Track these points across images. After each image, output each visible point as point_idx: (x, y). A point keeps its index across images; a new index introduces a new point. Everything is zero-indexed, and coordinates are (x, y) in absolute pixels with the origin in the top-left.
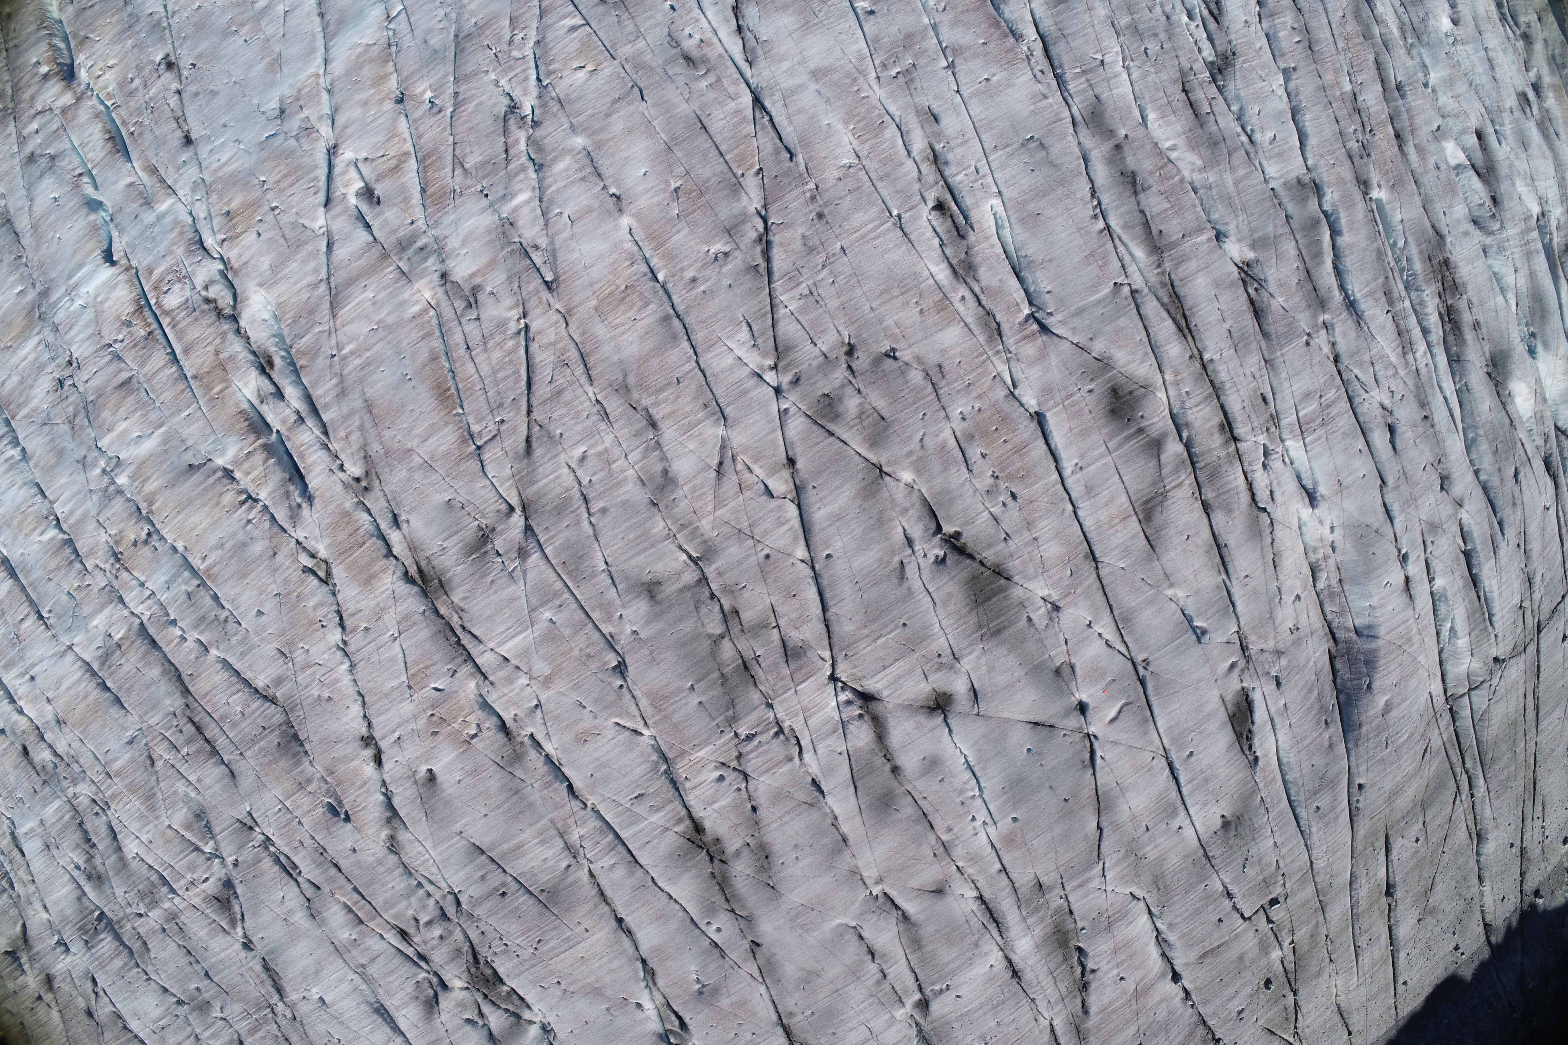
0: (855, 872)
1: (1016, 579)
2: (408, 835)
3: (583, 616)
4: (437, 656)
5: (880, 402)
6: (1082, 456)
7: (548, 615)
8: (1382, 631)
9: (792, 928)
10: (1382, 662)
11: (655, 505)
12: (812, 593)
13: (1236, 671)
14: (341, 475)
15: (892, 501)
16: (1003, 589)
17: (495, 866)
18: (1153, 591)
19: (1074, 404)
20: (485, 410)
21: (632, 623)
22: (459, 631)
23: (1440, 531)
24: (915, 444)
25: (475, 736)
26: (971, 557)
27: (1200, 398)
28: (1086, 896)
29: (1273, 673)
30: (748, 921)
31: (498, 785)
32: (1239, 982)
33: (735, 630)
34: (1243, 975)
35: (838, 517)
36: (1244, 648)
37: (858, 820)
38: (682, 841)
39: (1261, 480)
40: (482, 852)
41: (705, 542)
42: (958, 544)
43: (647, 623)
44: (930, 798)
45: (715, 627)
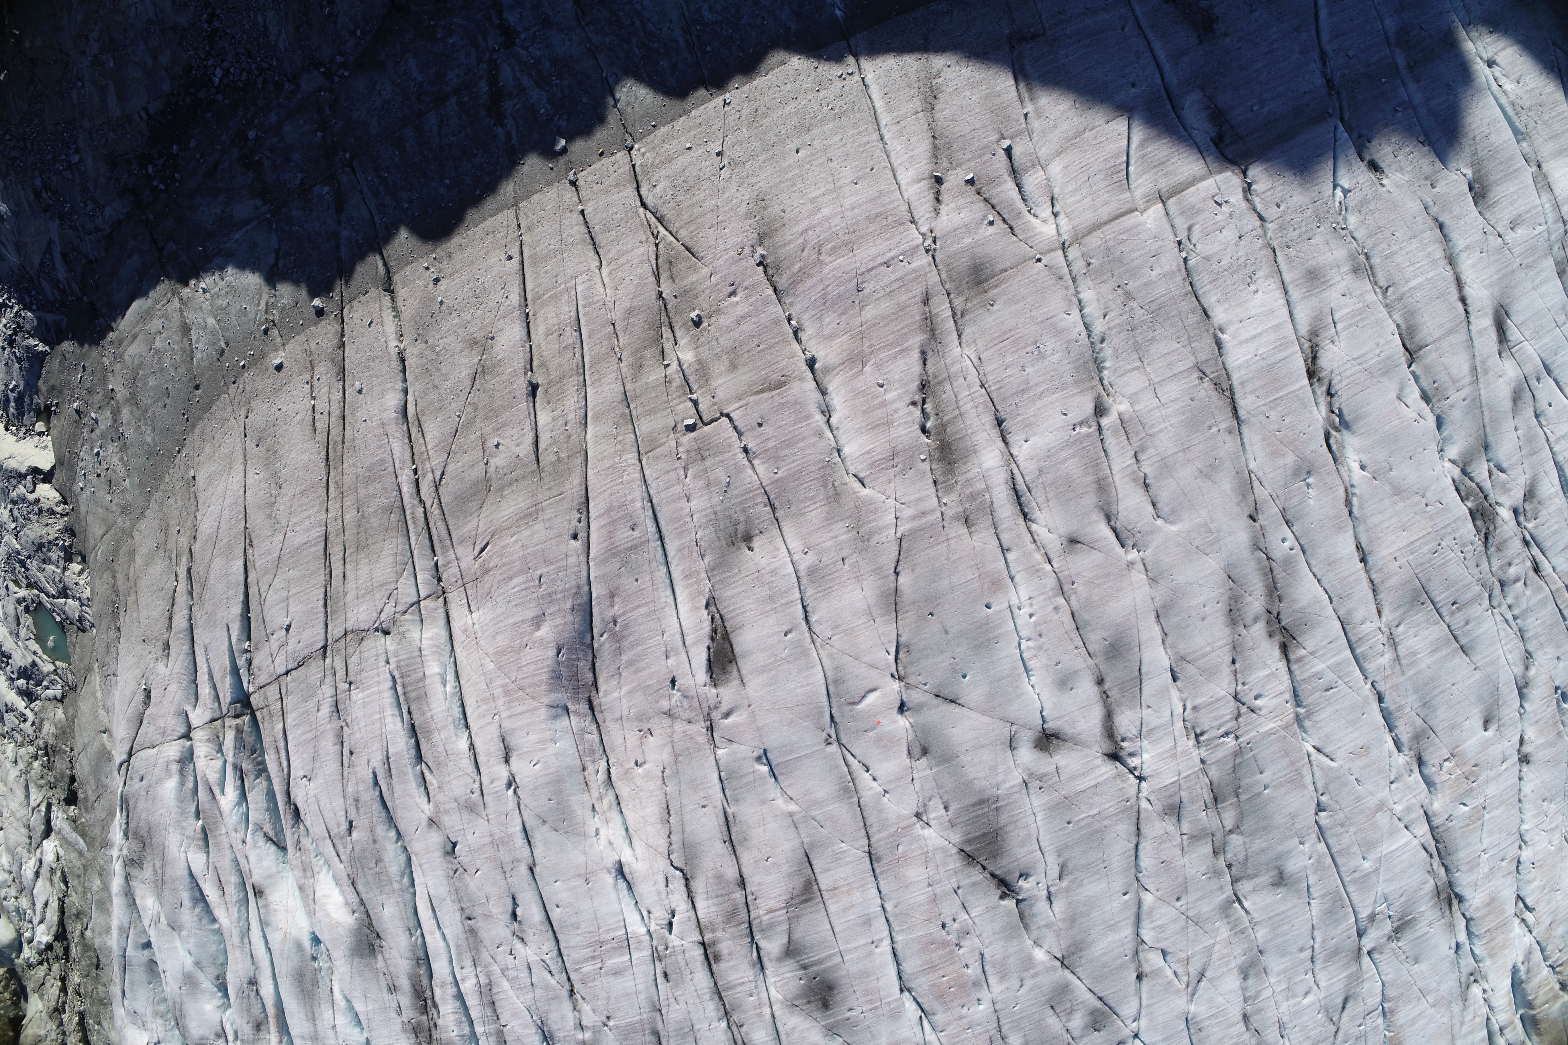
0: (1153, 580)
1: (955, 850)
2: (1516, 671)
3: (1338, 860)
4: (1457, 834)
5: (1053, 1023)
6: (870, 954)
7: (1366, 865)
8: (543, 712)
9: (1219, 531)
10: (545, 677)
11: (1260, 952)
12: (1147, 861)
13: (724, 708)
14: (1487, 987)
15: (1058, 936)
16: (969, 842)
17: (1456, 633)
18: (813, 813)
19: (871, 1002)
20: (1370, 1036)
21: (1303, 852)
22: (1435, 853)
23: (462, 801)
24: (1029, 983)
25: (1445, 761)
26: (993, 875)
27: (739, 989)
28: (918, 500)
29: (677, 695)
30: (1258, 546)
31: (1438, 713)
32: (736, 334)
33: (1219, 836)
34: (730, 344)
35: (1111, 928)
36: (711, 729)
37: (1144, 636)
38: (1301, 639)
39: (679, 901)
40: (1462, 647)
41: (1227, 917)
42: (1004, 889)
43: (1290, 851)
44: (1073, 647)
45: (1235, 840)
